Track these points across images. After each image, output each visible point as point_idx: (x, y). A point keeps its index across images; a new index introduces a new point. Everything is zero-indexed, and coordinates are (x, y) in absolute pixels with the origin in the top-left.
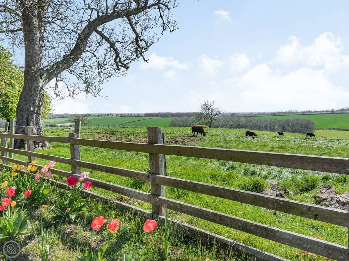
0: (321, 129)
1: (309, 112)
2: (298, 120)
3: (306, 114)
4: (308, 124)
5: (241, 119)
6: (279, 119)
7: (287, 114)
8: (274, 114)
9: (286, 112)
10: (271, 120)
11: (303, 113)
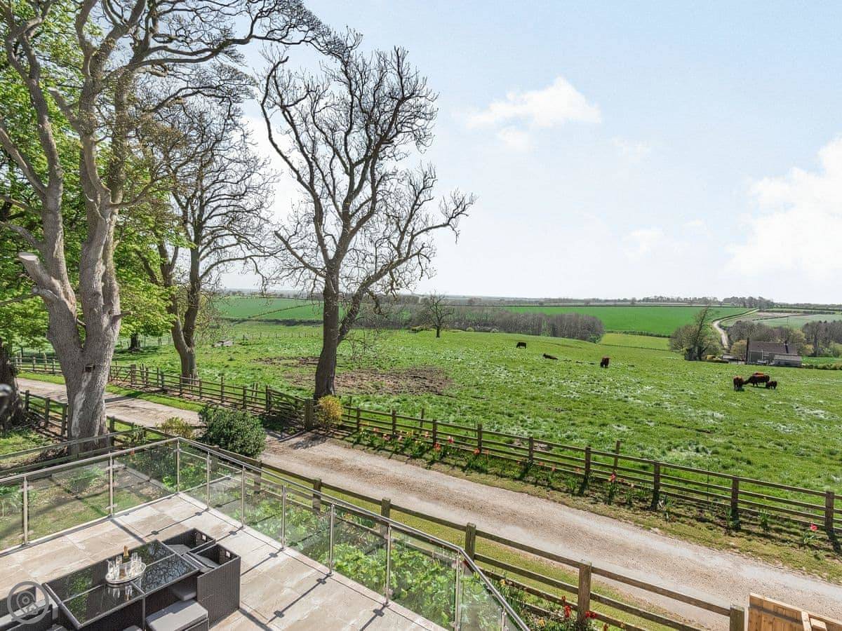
0: (612, 332)
1: (598, 300)
2: (577, 316)
3: (591, 304)
4: (594, 323)
5: (486, 311)
6: (548, 314)
7: (561, 304)
8: (541, 304)
9: (561, 300)
10: (534, 315)
11: (587, 303)
